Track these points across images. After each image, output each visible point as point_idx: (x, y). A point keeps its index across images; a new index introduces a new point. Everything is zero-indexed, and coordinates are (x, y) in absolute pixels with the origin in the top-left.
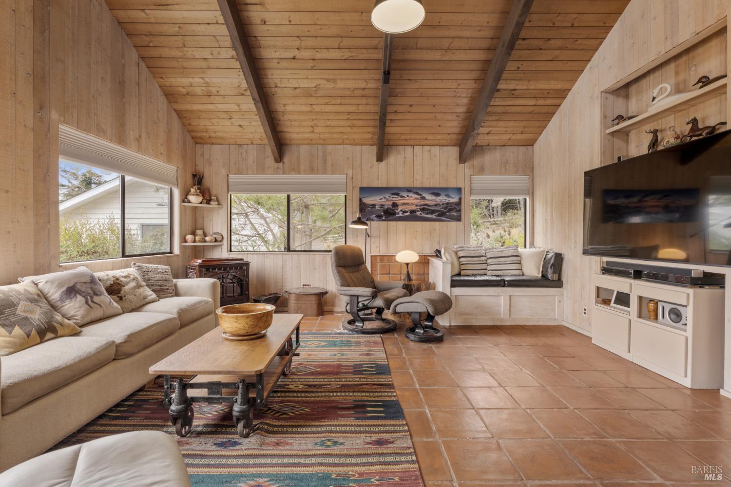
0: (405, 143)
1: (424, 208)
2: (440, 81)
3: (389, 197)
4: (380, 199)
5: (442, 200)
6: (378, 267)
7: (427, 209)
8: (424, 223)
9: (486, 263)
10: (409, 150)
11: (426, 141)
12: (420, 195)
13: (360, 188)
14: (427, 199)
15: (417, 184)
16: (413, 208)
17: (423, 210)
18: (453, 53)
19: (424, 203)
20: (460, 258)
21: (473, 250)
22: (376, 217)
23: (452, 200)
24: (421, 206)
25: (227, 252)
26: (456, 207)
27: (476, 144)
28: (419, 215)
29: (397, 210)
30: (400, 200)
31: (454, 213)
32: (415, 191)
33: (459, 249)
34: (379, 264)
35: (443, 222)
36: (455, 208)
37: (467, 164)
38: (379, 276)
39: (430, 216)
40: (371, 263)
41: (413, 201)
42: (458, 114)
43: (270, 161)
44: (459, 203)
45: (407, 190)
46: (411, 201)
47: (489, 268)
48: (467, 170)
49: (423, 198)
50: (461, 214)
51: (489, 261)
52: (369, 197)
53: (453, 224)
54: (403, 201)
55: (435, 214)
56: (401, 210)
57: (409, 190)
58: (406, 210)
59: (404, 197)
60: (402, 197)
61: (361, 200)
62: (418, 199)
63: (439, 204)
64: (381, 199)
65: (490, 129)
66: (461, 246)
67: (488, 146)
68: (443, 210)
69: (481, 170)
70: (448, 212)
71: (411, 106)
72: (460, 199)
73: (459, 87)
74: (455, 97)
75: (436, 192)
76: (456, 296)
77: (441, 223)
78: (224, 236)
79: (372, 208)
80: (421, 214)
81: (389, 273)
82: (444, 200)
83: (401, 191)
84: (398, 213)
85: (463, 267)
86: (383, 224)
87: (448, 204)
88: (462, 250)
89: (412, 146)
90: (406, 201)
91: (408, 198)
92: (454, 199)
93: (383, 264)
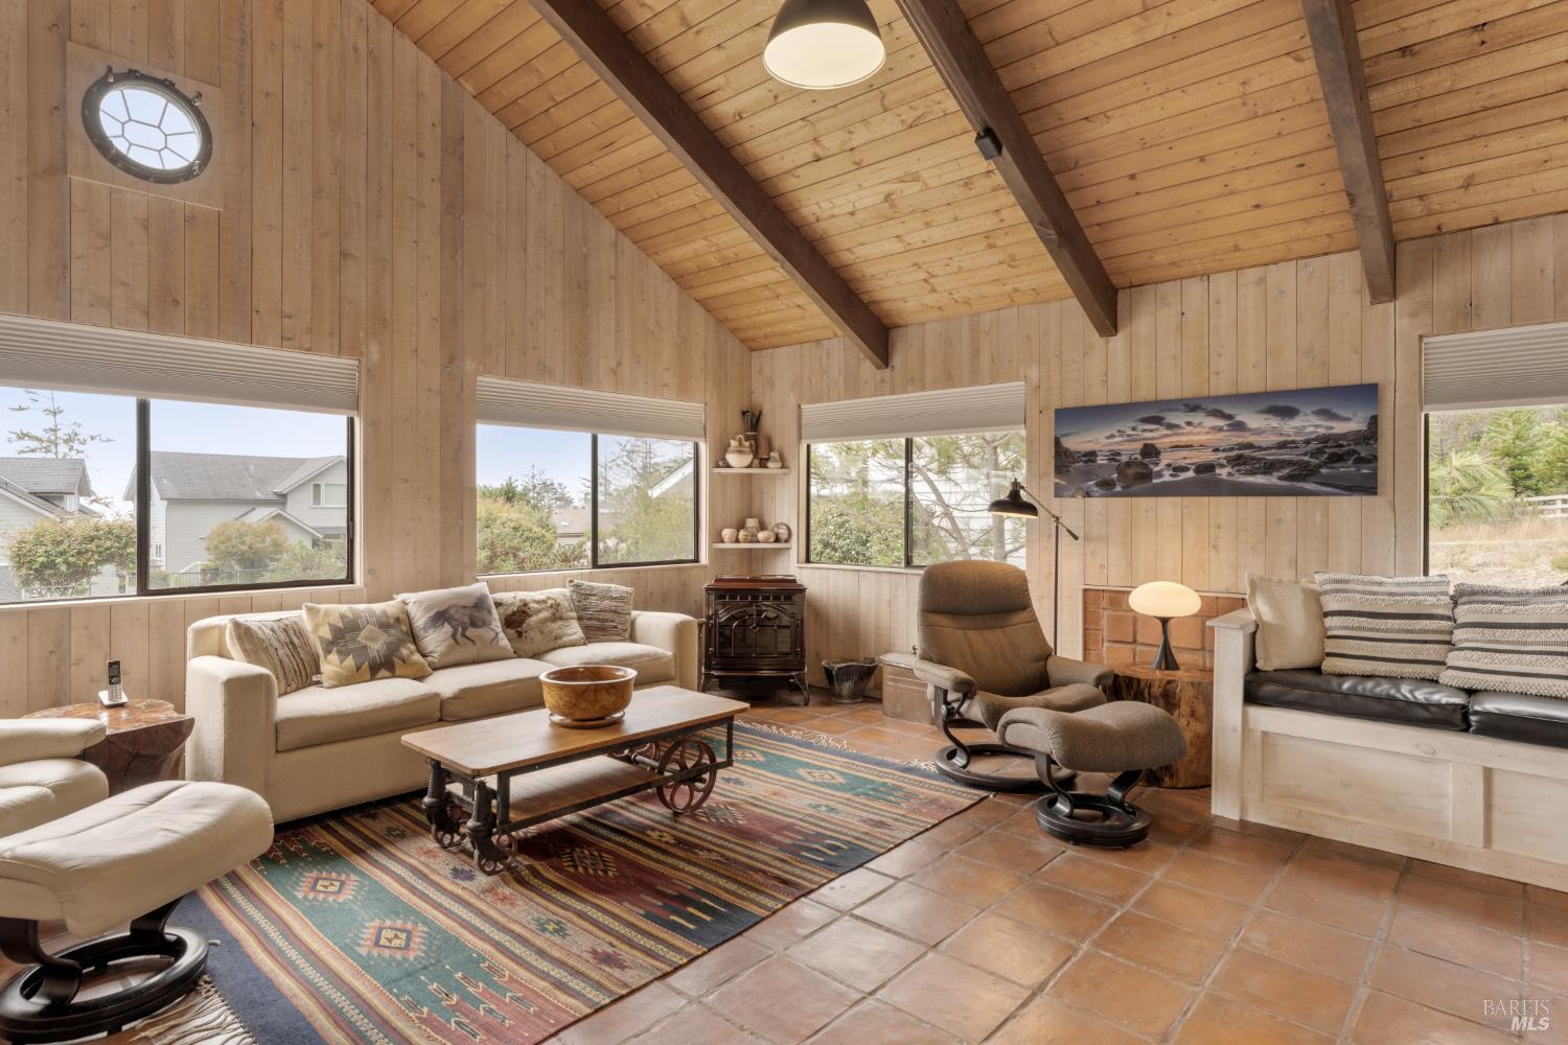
0: (1174, 271)
1: (1239, 457)
2: (1178, 93)
3: (1134, 429)
4: (1107, 438)
5: (1304, 427)
6: (1104, 623)
7: (1253, 459)
8: (1242, 499)
9: (1448, 643)
10: (1195, 288)
11: (1239, 254)
12: (1230, 417)
13: (1058, 412)
14: (1249, 430)
15: (1222, 386)
16: (1207, 456)
17: (1237, 461)
18: (1169, 14)
19: (1240, 440)
20: (1326, 614)
21: (1391, 594)
22: (1097, 485)
23: (1340, 428)
24: (1232, 449)
25: (798, 563)
26: (1358, 448)
27: (1439, 228)
28: (1224, 476)
29: (1157, 464)
30: (1167, 436)
31: (1347, 468)
32: (1211, 407)
33: (1327, 587)
34: (1106, 613)
35: (1311, 499)
36: (1355, 452)
37: (1403, 303)
38: (1106, 644)
39: (1260, 479)
40: (1085, 608)
41: (1202, 438)
42: (1298, 161)
43: (867, 368)
44: (1371, 435)
45: (1187, 405)
46: (1202, 436)
47: (1454, 658)
48: (1404, 323)
49: (1239, 427)
50: (1376, 469)
51: (1459, 635)
52: (1078, 433)
53: (1346, 506)
54: (1175, 440)
55: (1276, 474)
56: (1169, 465)
57: (1192, 406)
58: (1183, 463)
59: (1177, 426)
60: (1171, 426)
61: (1057, 442)
62: (1220, 429)
63: (1293, 442)
64: (1112, 436)
65: (1465, 171)
66: (1340, 576)
67: (1496, 222)
68: (1306, 458)
69: (1467, 315)
70: (1325, 464)
71: (1132, 177)
72: (1374, 421)
73: (1249, 89)
74: (1255, 116)
75: (1282, 403)
76: (1265, 734)
77: (1301, 499)
78: (791, 527)
79: (1086, 462)
80: (1230, 474)
81: (1135, 642)
82: (1311, 429)
83: (1170, 410)
84: (1159, 474)
85: (1331, 646)
86: (1119, 504)
87: (1325, 440)
88: (1338, 591)
89: (1206, 275)
90: (1183, 439)
91: (1190, 429)
92: (1352, 423)
93: (1118, 613)
